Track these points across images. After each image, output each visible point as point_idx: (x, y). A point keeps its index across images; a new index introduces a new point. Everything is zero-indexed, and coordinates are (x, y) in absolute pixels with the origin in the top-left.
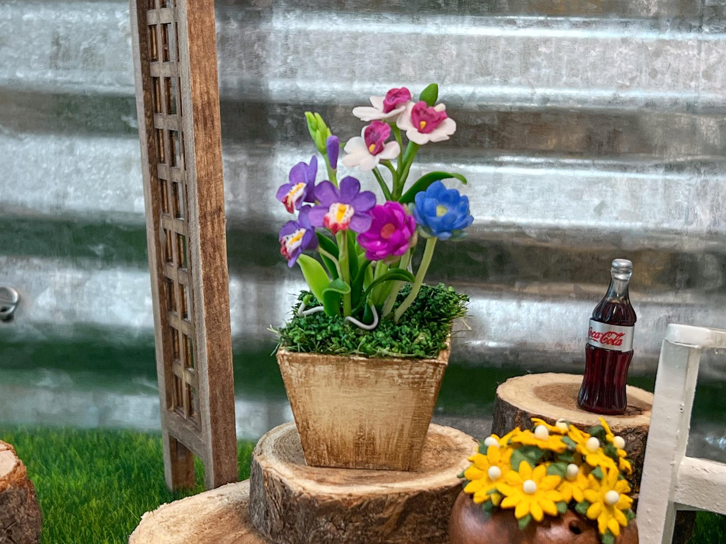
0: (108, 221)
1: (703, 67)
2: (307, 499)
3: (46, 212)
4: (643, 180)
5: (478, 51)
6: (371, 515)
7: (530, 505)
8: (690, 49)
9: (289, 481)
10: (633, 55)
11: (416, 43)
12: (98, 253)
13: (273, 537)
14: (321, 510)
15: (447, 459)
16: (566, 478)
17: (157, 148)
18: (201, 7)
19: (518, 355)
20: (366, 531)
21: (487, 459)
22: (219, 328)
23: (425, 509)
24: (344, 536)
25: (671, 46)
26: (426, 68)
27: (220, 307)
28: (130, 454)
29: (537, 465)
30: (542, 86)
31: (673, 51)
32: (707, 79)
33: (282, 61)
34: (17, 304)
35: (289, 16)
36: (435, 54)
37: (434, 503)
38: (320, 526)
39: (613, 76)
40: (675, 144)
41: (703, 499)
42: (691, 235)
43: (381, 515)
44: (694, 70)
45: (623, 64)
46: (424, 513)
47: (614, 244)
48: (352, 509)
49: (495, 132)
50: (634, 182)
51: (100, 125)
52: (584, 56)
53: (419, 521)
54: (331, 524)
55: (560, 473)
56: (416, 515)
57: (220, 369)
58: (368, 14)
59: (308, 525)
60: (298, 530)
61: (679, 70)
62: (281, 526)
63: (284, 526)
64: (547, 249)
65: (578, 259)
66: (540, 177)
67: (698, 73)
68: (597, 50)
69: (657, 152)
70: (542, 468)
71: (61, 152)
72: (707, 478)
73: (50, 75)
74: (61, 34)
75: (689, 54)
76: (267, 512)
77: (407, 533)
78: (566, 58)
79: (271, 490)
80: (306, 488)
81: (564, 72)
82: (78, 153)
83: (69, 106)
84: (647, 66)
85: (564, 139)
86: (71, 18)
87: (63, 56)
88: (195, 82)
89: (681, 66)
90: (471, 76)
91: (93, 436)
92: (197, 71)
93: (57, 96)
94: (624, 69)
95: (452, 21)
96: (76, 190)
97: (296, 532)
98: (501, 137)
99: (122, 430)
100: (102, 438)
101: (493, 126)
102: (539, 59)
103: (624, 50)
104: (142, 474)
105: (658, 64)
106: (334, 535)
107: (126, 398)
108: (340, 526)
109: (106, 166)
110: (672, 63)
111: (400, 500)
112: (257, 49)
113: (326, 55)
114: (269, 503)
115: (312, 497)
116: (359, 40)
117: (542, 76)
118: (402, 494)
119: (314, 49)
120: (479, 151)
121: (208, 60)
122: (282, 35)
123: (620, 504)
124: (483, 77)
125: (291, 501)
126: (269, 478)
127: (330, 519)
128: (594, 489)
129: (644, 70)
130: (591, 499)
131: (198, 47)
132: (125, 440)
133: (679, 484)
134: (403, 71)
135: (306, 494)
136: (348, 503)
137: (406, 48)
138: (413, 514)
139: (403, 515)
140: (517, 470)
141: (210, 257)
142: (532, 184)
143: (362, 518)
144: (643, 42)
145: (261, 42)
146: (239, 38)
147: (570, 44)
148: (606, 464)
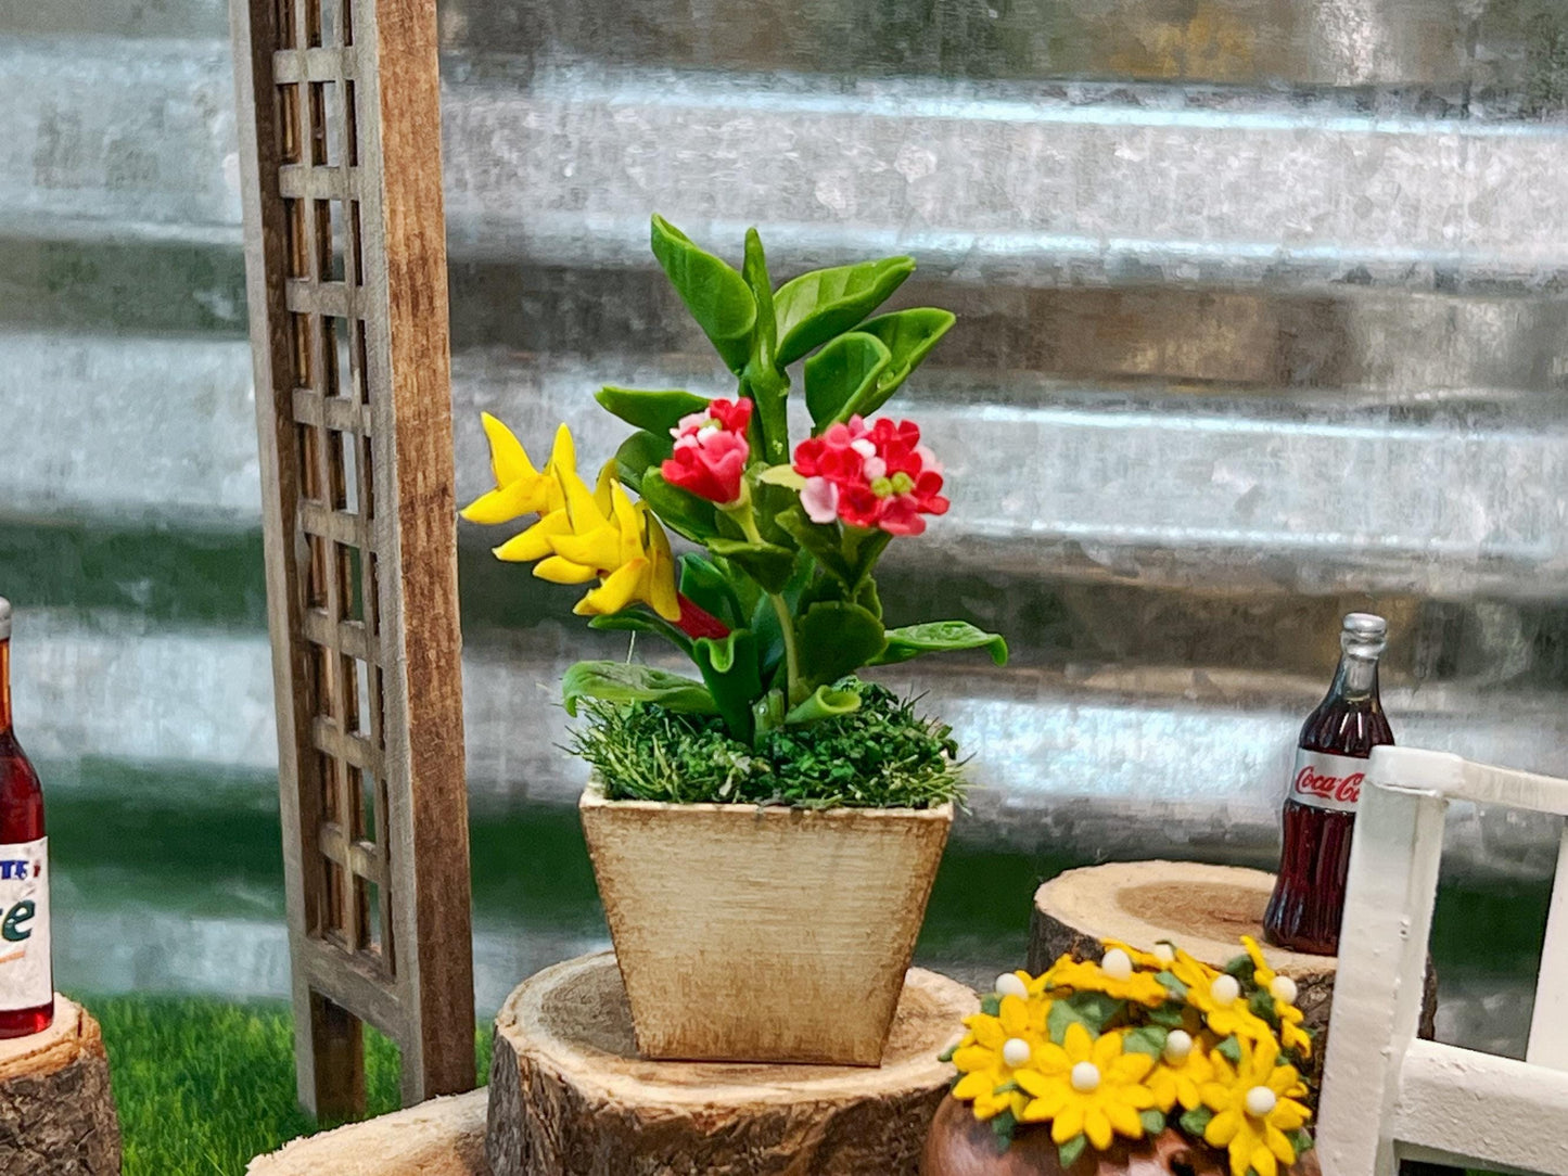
0: (163, 526)
1: (1470, 195)
2: (617, 1116)
3: (22, 505)
4: (1343, 441)
5: (985, 155)
6: (755, 1151)
7: (1085, 1115)
8: (1443, 154)
9: (577, 1077)
10: (1320, 167)
11: (849, 135)
12: (138, 598)
14: (645, 1139)
15: (920, 1034)
16: (1163, 1059)
17: (291, 356)
18: (409, 51)
19: (1070, 826)
21: (1002, 1027)
22: (439, 749)
23: (871, 1138)
25: (1401, 147)
26: (872, 192)
27: (443, 705)
28: (209, 1048)
29: (1102, 1033)
30: (1123, 234)
31: (1406, 158)
32: (1480, 222)
33: (553, 174)
35: (569, 75)
36: (891, 162)
37: (891, 1125)
39: (1277, 212)
40: (1411, 361)
41: (1456, 1130)
42: (1446, 562)
43: (777, 1149)
44: (1452, 200)
45: (1299, 188)
46: (869, 1146)
47: (1280, 582)
48: (713, 1135)
49: (1022, 333)
50: (1323, 445)
51: (146, 313)
52: (1214, 169)
53: (858, 1163)
54: (668, 1169)
55: (1151, 1049)
56: (853, 1152)
58: (745, 72)
59: (617, 1173)
61: (1419, 201)
64: (1133, 591)
65: (1202, 614)
66: (1121, 433)
67: (1461, 206)
68: (1243, 155)
69: (1373, 378)
70: (1114, 1038)
71: (57, 373)
72: (1463, 1084)
73: (34, 199)
74: (59, 110)
75: (1440, 165)
76: (527, 1148)
78: (1174, 172)
79: (537, 1098)
80: (614, 1091)
81: (1170, 204)
82: (95, 373)
83: (75, 267)
84: (1351, 191)
85: (1170, 349)
86: (83, 74)
87: (66, 157)
88: (393, 212)
89: (1424, 191)
90: (968, 211)
91: (122, 1013)
92: (399, 189)
93: (52, 246)
94: (1300, 199)
96: (90, 457)
98: (1034, 344)
99: (188, 999)
100: (145, 1014)
101: (1017, 320)
102: (1118, 175)
103: (1300, 156)
104: (235, 1090)
105: (1375, 188)
107: (198, 925)
109: (158, 404)
110: (1405, 185)
111: (817, 1118)
112: (499, 145)
113: (651, 160)
114: (532, 1128)
115: (626, 1110)
116: (724, 129)
117: (1123, 212)
118: (821, 1105)
119: (624, 148)
120: (986, 376)
121: (423, 164)
122: (554, 116)
123: (1280, 1118)
124: (994, 211)
125: (581, 1121)
126: (532, 1074)
127: (665, 1160)
128: (1222, 1084)
129: (1343, 199)
130: (1215, 1103)
131: (402, 136)
132: (196, 1020)
133: (1403, 1098)
134: (821, 197)
135: (616, 1105)
136: (706, 1123)
137: (827, 148)
138: (846, 1148)
139: (824, 1150)
140: (1060, 1043)
141: (422, 594)
142: (1102, 448)
143: (737, 1157)
144: (1342, 140)
145: (506, 132)
146: (459, 121)
147: (1183, 140)
148: (1250, 1033)
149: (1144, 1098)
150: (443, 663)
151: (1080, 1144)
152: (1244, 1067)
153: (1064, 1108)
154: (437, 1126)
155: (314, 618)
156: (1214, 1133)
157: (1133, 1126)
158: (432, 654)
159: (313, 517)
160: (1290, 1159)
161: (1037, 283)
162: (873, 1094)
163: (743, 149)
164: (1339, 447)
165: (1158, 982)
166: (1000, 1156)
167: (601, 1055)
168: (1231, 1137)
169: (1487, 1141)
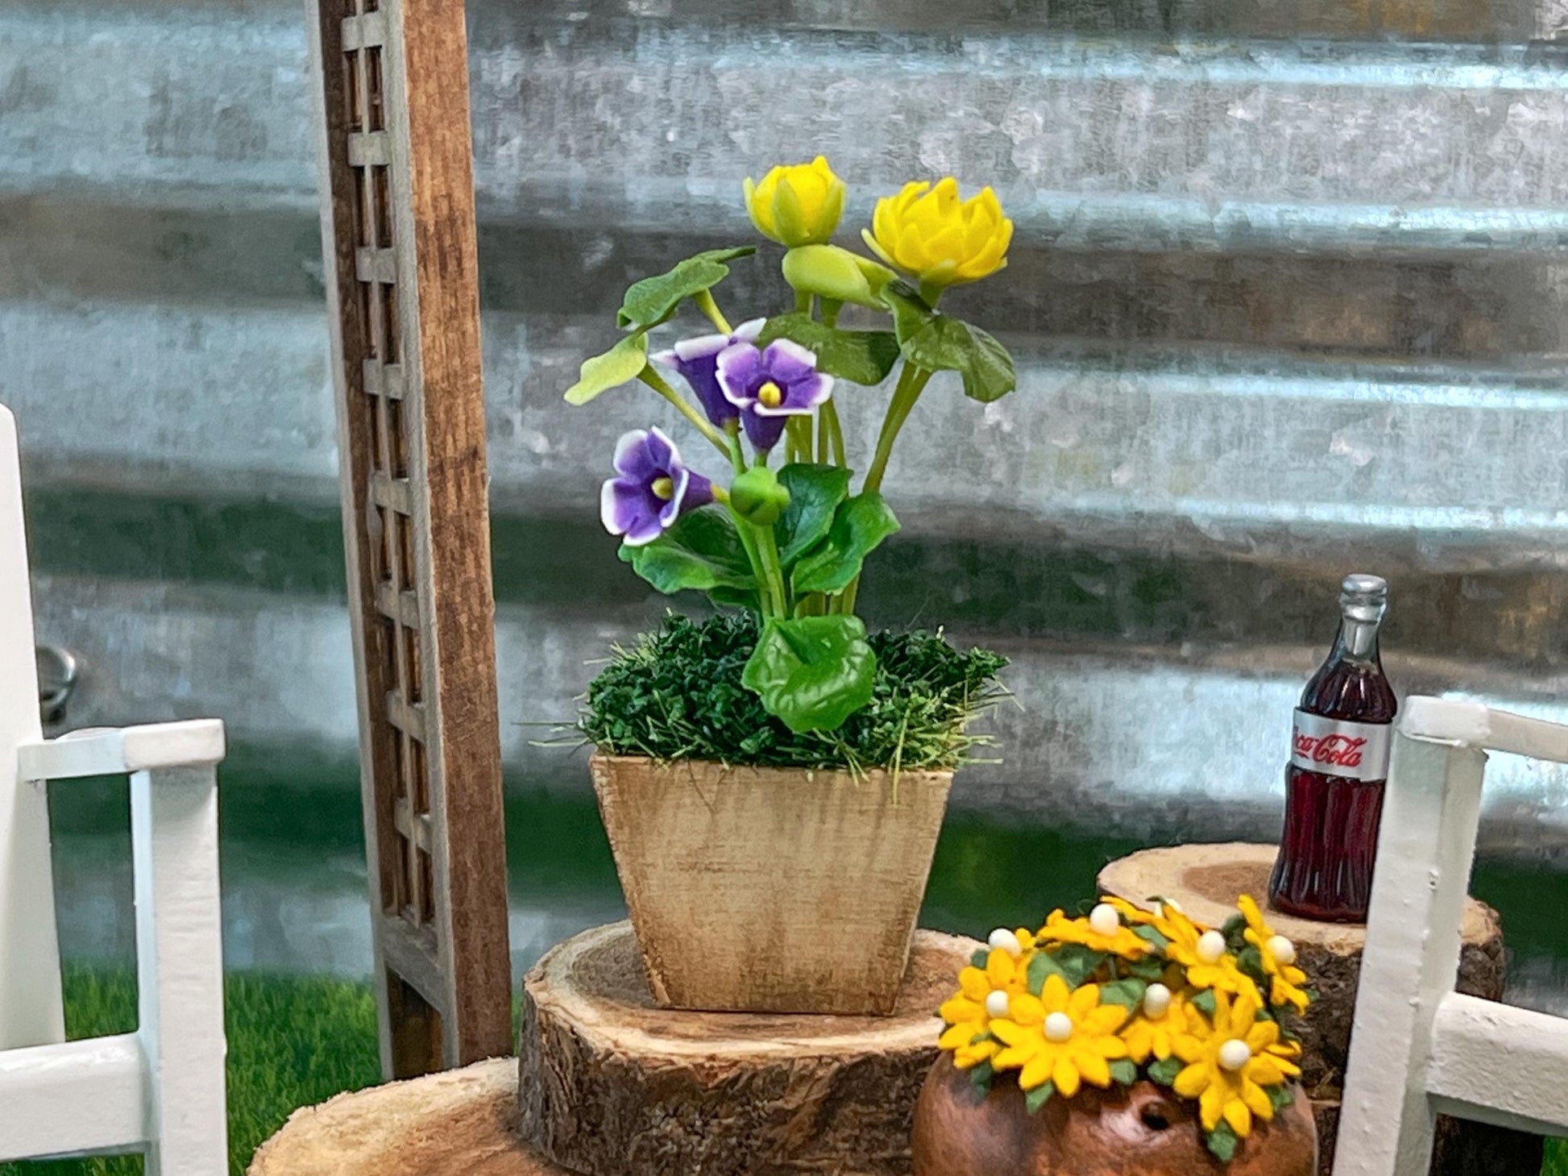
2: (621, 1065)
5: (1093, 115)
6: (759, 1104)
7: (1053, 1064)
9: (586, 1029)
10: (1440, 125)
11: (956, 97)
12: (252, 570)
13: (559, 1154)
14: (650, 1090)
16: (1140, 1011)
17: (362, 326)
18: (436, 10)
20: (748, 1138)
21: (988, 978)
22: (471, 715)
23: (878, 1095)
24: (701, 1149)
25: (1525, 103)
26: (977, 155)
27: (476, 671)
29: (1081, 985)
30: (1235, 195)
31: (1530, 115)
33: (656, 139)
34: (72, 684)
35: (673, 38)
36: (998, 124)
37: (899, 1083)
38: (652, 1127)
39: (1394, 172)
41: (1486, 1083)
43: (780, 1103)
45: (1417, 147)
46: (877, 1104)
47: (1400, 558)
48: (716, 1087)
49: (1131, 300)
50: (1448, 414)
52: (1330, 128)
53: (865, 1120)
54: (673, 1121)
55: (1128, 1001)
56: (860, 1109)
57: (473, 806)
59: (626, 1125)
60: (608, 1138)
61: (1542, 159)
62: (572, 1130)
63: (579, 1129)
64: (1249, 566)
66: (1235, 401)
68: (1360, 113)
70: (1092, 990)
71: (171, 344)
72: (1494, 1037)
73: (146, 168)
74: (172, 78)
76: (547, 1100)
77: (840, 1145)
78: (1289, 132)
79: (554, 1051)
80: (621, 1042)
81: (1283, 165)
82: (209, 345)
83: (186, 237)
84: (1472, 151)
86: (194, 42)
87: (177, 126)
88: (420, 173)
89: (1548, 150)
90: (1077, 173)
92: (426, 150)
93: (165, 215)
94: (1418, 158)
95: (1036, 48)
96: (202, 428)
97: (604, 1141)
98: (1145, 310)
101: (1126, 286)
102: (1230, 135)
103: (1420, 114)
105: (1497, 147)
106: (680, 1146)
108: (692, 1126)
110: (1528, 144)
111: (820, 1073)
112: (601, 111)
113: (755, 125)
114: (550, 1081)
115: (630, 1061)
116: (829, 90)
117: (1234, 173)
118: (824, 1060)
119: (727, 112)
120: (1097, 343)
121: (451, 124)
122: (657, 80)
123: (1257, 1073)
124: (1102, 173)
125: (592, 1074)
126: (549, 1027)
127: (671, 1112)
128: (1195, 1036)
129: (1463, 160)
130: (1185, 1054)
131: (429, 97)
132: (309, 997)
133: (1435, 1051)
134: (926, 160)
135: (619, 1055)
136: (708, 1075)
137: (933, 110)
138: (853, 1105)
139: (828, 1108)
140: (1038, 995)
141: (453, 558)
142: (1215, 419)
143: (739, 1109)
144: (1463, 97)
145: (610, 96)
146: (563, 86)
147: (1298, 98)
148: (1231, 987)
149: (1116, 1048)
150: (475, 627)
151: (1047, 1091)
152: (1220, 1021)
153: (1034, 1056)
154: (482, 1085)
155: (384, 589)
156: (1184, 1083)
157: (1101, 1075)
158: (463, 619)
159: (380, 488)
160: (1266, 1111)
161: (1145, 247)
162: (878, 1051)
163: (846, 112)
164: (1463, 418)
165: (1137, 935)
166: (977, 1105)
167: (617, 1010)
168: (1203, 1089)
169: (1516, 1094)
